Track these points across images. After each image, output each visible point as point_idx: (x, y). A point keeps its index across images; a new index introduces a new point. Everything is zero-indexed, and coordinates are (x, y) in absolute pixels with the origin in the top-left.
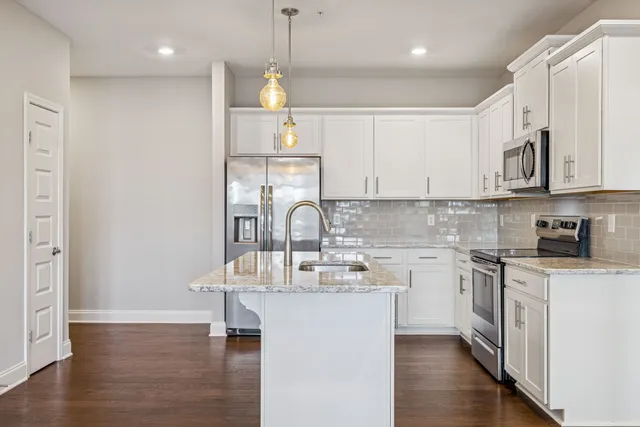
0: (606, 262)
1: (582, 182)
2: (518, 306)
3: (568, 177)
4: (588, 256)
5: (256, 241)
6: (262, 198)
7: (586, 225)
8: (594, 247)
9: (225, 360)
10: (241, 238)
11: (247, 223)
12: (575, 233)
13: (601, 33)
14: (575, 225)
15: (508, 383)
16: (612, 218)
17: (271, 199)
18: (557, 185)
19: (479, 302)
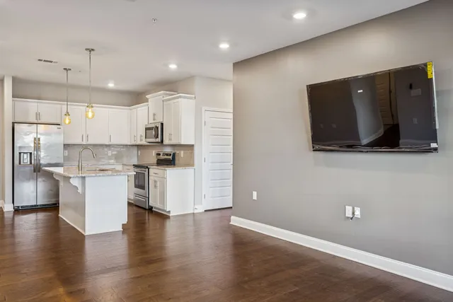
0: (178, 166)
1: (174, 142)
2: (155, 182)
3: (170, 139)
4: (174, 165)
5: (31, 163)
6: (35, 143)
7: (174, 154)
8: (177, 162)
9: (13, 218)
10: (22, 163)
11: (25, 155)
12: (171, 157)
13: (180, 97)
14: (170, 155)
15: (150, 209)
16: (182, 152)
17: (39, 144)
18: (166, 141)
19: (137, 183)
